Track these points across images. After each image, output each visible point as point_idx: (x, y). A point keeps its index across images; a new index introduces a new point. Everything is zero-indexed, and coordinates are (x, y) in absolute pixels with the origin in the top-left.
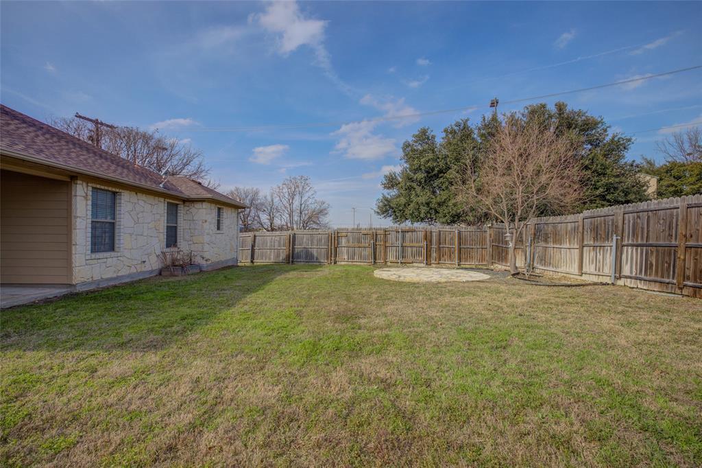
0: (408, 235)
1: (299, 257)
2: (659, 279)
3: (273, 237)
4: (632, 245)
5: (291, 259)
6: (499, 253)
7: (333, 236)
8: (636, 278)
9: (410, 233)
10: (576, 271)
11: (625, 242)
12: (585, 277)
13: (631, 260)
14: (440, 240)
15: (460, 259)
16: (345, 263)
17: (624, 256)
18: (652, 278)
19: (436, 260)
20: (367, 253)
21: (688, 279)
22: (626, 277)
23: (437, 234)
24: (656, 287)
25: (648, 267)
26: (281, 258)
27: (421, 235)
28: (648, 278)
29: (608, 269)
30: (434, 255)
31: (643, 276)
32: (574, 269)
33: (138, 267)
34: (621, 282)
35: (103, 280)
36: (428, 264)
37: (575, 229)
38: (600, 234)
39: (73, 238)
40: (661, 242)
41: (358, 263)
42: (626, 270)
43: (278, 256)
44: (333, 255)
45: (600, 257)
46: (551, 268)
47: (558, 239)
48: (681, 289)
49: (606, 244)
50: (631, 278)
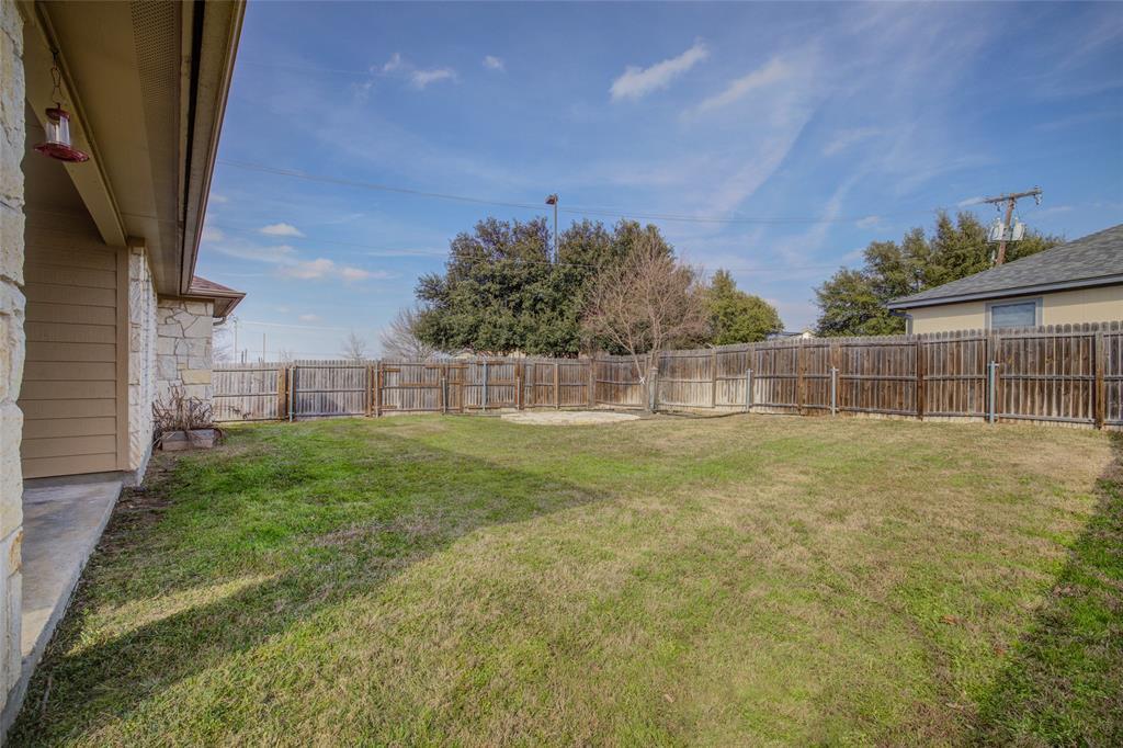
0: (494, 369)
1: (307, 406)
2: (784, 404)
3: (246, 374)
4: (762, 378)
5: (290, 413)
6: (605, 390)
7: (376, 371)
8: (766, 406)
9: (496, 367)
10: (710, 405)
11: (757, 375)
12: (717, 409)
13: (761, 390)
14: (535, 376)
15: (559, 400)
16: (399, 413)
17: (755, 388)
18: (779, 404)
19: (530, 402)
20: (434, 397)
21: (804, 402)
22: (757, 405)
23: (533, 368)
24: (782, 411)
25: (775, 395)
26: (267, 411)
27: (512, 370)
28: (775, 404)
29: (741, 399)
30: (528, 395)
31: (771, 403)
32: (707, 401)
34: (753, 410)
36: (522, 408)
37: (707, 364)
38: (733, 367)
39: (131, 371)
40: (785, 375)
41: (419, 413)
42: (757, 400)
43: (261, 407)
44: (376, 402)
45: (733, 389)
46: (679, 404)
47: (686, 371)
48: (799, 410)
49: (739, 377)
50: (761, 405)
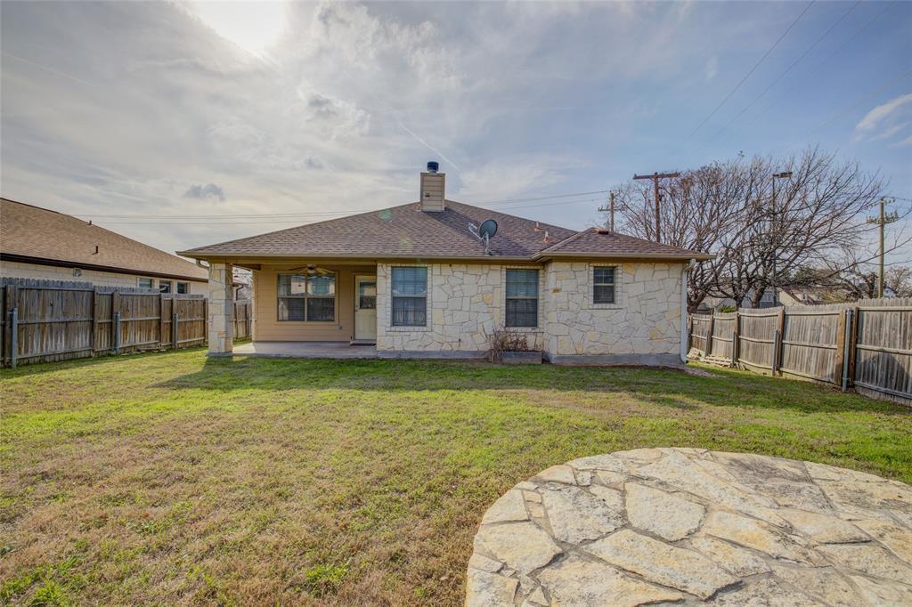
5: (845, 378)
26: (829, 371)
33: (454, 345)
35: (405, 352)
43: (824, 364)
